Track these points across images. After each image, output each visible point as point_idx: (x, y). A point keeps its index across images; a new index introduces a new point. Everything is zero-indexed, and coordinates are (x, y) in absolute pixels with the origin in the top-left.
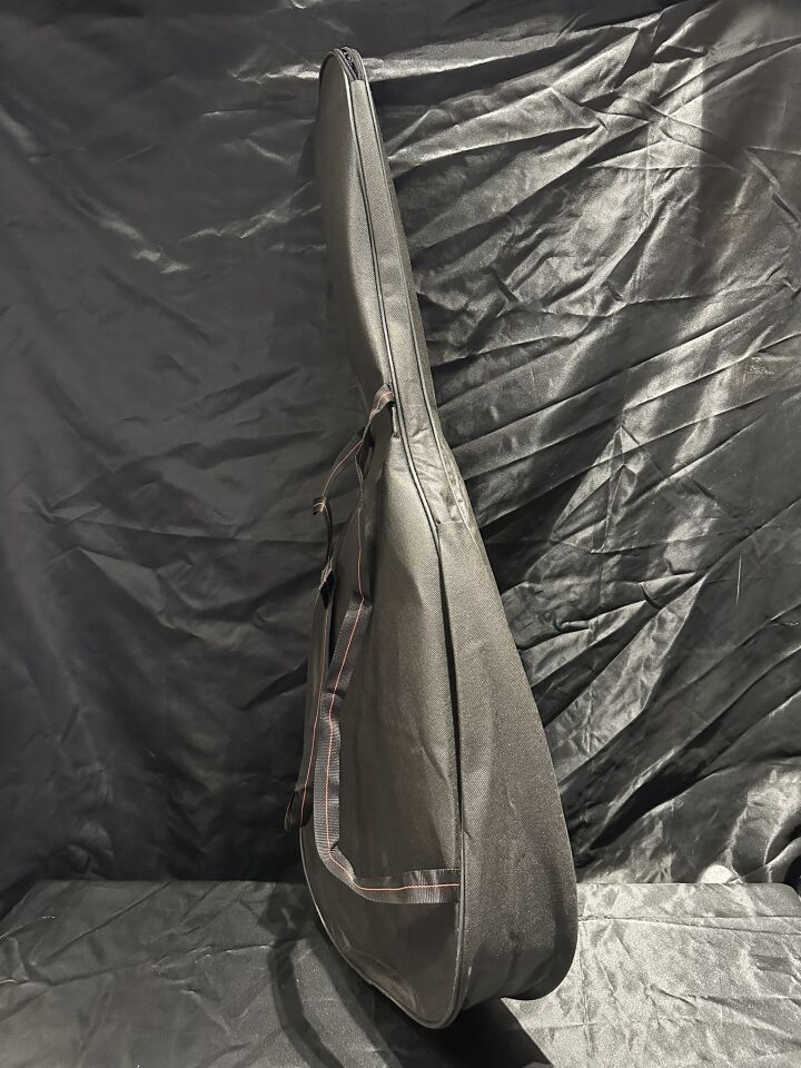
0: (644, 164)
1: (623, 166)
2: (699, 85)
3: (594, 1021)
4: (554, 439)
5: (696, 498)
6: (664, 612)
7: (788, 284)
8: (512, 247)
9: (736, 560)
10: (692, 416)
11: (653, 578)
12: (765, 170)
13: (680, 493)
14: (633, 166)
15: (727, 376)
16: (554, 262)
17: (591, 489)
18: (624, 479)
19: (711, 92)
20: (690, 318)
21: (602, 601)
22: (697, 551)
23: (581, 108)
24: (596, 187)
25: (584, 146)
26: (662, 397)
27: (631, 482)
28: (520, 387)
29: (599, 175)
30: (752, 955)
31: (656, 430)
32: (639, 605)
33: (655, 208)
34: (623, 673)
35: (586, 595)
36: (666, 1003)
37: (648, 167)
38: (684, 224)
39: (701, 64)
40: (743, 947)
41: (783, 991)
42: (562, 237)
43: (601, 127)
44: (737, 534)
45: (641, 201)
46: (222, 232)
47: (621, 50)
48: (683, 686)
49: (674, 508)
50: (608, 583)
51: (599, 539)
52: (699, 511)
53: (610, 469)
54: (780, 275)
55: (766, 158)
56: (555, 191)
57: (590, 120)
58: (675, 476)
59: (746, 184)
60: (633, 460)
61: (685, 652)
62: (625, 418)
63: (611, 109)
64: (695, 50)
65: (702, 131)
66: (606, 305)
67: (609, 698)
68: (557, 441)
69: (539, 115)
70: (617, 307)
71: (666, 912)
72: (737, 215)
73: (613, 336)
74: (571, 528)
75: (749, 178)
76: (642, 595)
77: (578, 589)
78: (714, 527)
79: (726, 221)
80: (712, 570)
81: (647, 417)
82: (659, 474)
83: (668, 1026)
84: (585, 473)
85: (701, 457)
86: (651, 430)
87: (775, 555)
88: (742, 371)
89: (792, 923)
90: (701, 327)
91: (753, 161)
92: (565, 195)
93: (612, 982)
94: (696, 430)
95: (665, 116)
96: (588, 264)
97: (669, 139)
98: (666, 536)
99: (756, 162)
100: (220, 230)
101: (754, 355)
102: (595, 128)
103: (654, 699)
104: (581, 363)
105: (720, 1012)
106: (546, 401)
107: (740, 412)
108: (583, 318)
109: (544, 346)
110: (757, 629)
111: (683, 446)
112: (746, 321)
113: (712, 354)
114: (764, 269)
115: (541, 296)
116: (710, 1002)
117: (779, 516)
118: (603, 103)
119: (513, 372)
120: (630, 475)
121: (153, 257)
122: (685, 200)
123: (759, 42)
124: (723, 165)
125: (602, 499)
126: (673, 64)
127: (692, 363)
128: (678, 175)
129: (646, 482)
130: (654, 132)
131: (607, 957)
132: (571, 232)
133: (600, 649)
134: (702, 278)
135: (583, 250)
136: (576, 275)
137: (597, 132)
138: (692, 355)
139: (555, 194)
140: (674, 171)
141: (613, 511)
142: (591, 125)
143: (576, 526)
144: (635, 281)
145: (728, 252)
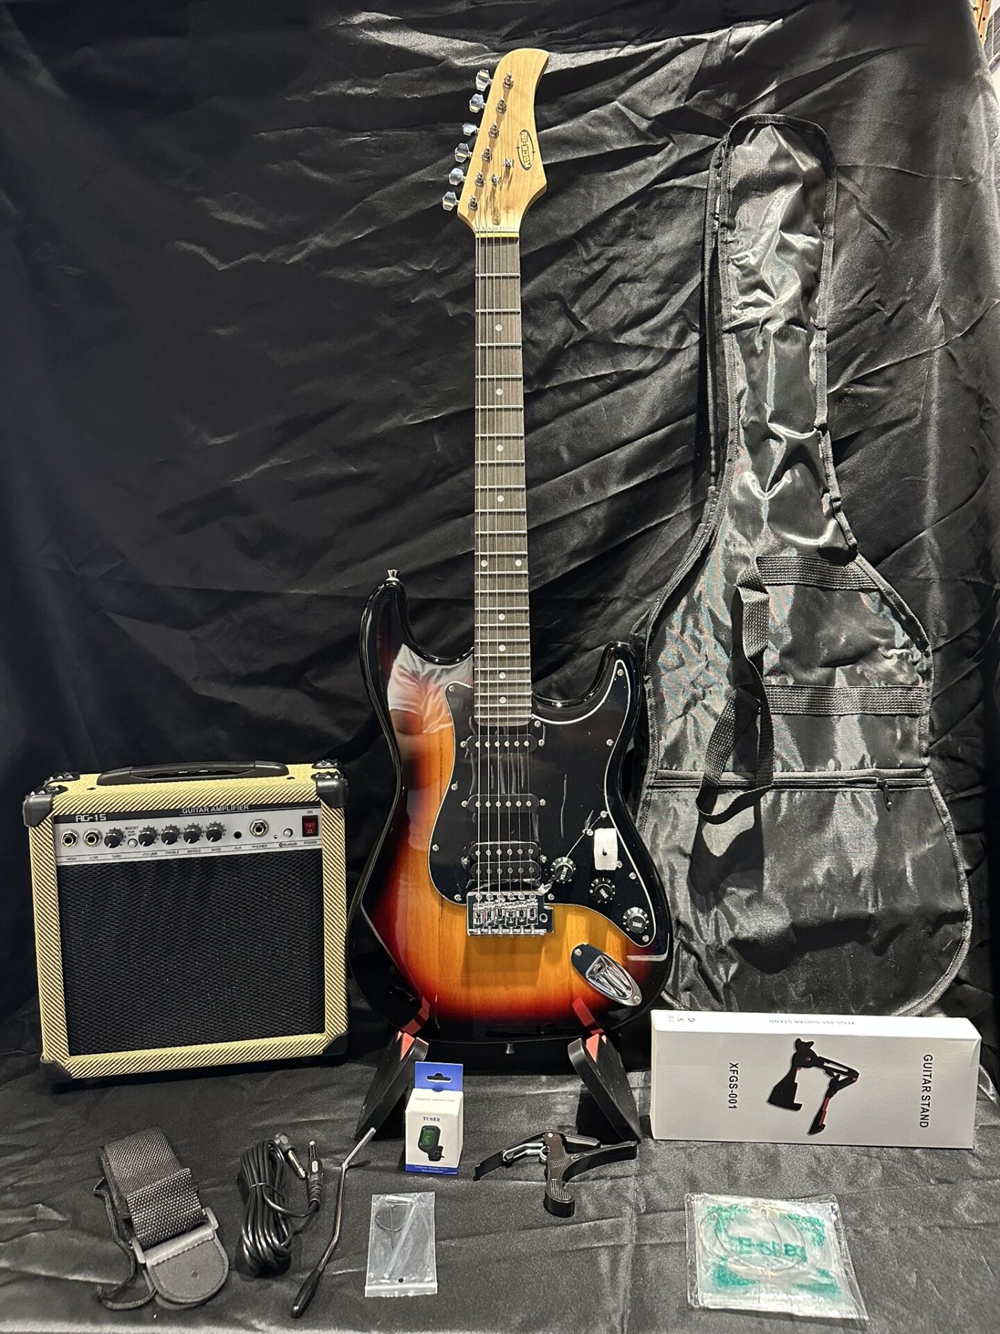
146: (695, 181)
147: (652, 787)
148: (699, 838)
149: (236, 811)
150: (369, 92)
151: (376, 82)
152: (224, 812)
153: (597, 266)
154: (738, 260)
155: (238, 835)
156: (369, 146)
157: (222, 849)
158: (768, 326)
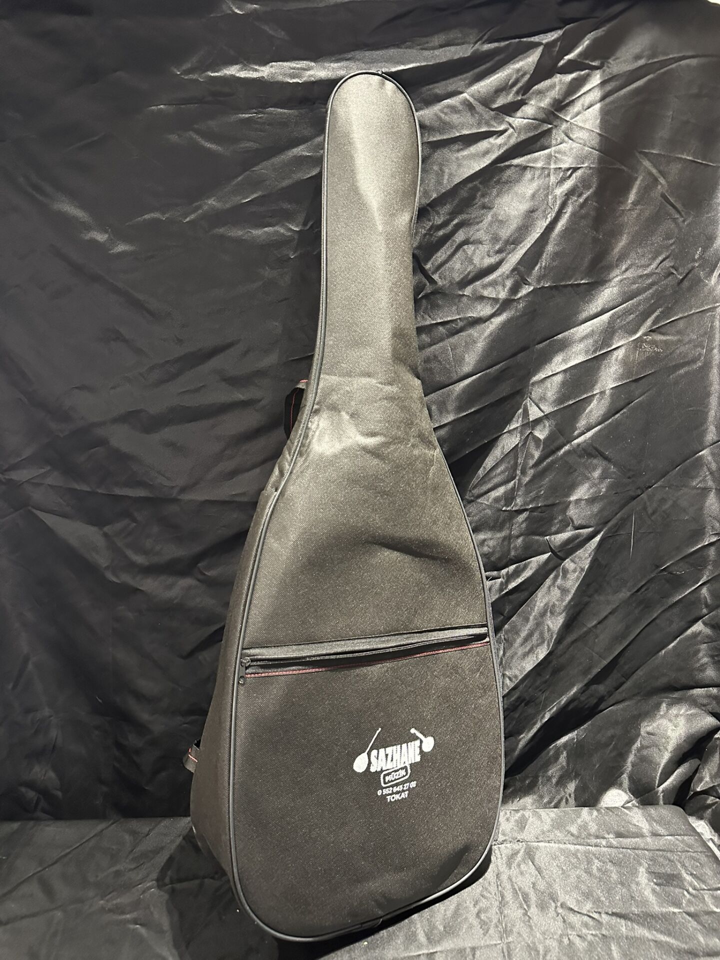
0: (549, 164)
1: (529, 165)
2: (597, 94)
3: (510, 939)
4: (470, 408)
5: (595, 461)
6: (568, 564)
7: (675, 272)
8: (431, 235)
9: (630, 516)
10: (592, 387)
11: (557, 533)
12: (654, 171)
13: (580, 456)
14: (539, 165)
15: (620, 353)
16: (469, 249)
17: (502, 453)
18: (531, 445)
19: (608, 100)
20: (589, 301)
21: (513, 553)
22: (596, 508)
23: (492, 113)
24: (506, 182)
25: (496, 146)
26: (565, 371)
27: (537, 447)
28: (439, 361)
29: (509, 172)
30: (650, 873)
31: (560, 400)
32: (546, 556)
33: (558, 202)
34: (531, 618)
35: (498, 549)
36: (574, 919)
37: (553, 166)
38: (583, 217)
39: (598, 76)
40: (640, 864)
41: (677, 904)
42: (477, 227)
43: (511, 130)
44: (632, 493)
45: (547, 195)
46: (167, 215)
47: (529, 61)
48: (585, 629)
49: (576, 470)
50: (518, 537)
51: (509, 498)
52: (597, 474)
53: (519, 435)
54: (667, 264)
55: (655, 160)
56: (470, 185)
57: (501, 123)
58: (576, 441)
59: (638, 182)
60: (539, 427)
61: (586, 599)
62: (532, 390)
63: (519, 114)
64: (593, 64)
65: (600, 135)
66: (515, 289)
67: (519, 641)
68: (472, 410)
69: (455, 118)
70: (525, 290)
71: (572, 835)
72: (629, 210)
73: (521, 316)
74: (485, 488)
75: (640, 178)
76: (548, 548)
77: (491, 543)
78: (610, 487)
79: (620, 216)
80: (610, 524)
81: (552, 389)
82: (562, 440)
83: (577, 941)
84: (497, 439)
85: (599, 424)
86: (555, 401)
87: (664, 511)
88: (635, 348)
89: (683, 841)
90: (599, 309)
91: (644, 163)
92: (479, 190)
93: (526, 902)
94: (595, 402)
95: (567, 121)
96: (499, 251)
97: (570, 141)
98: (569, 495)
99: (647, 163)
100: (165, 214)
101: (645, 334)
102: (505, 131)
103: (559, 641)
104: (493, 341)
105: (623, 927)
106: (462, 374)
107: (634, 385)
108: (496, 300)
109: (460, 324)
110: (649, 577)
111: (584, 415)
112: (639, 304)
113: (608, 333)
114: (654, 259)
115: (457, 280)
116: (614, 918)
117: (667, 477)
118: (511, 109)
119: (433, 347)
120: (537, 440)
121: (101, 237)
122: (585, 196)
123: (649, 58)
124: (618, 166)
125: (512, 462)
126: (574, 75)
127: (591, 341)
128: (579, 173)
129: (551, 446)
130: (558, 135)
131: (520, 878)
132: (484, 222)
133: (511, 597)
134: (600, 265)
135: (495, 239)
136: (489, 261)
137: (506, 134)
138: (591, 334)
139: (470, 189)
140: (575, 169)
141: (522, 473)
142: (502, 128)
143: (489, 486)
144: (541, 267)
145: (623, 242)
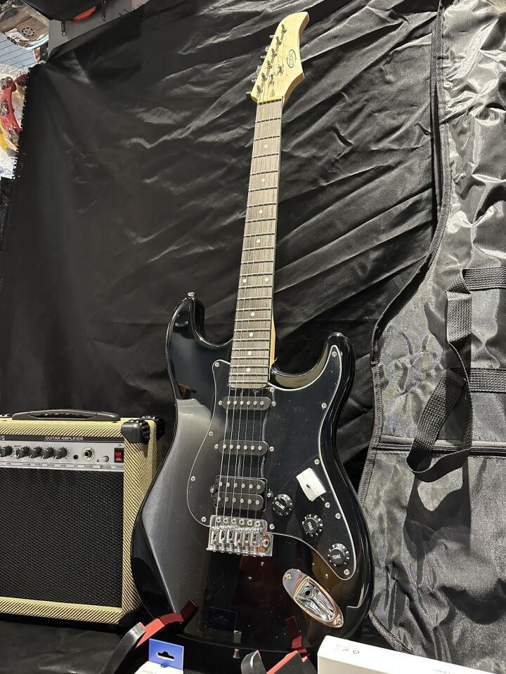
146: (423, 41)
147: (377, 449)
148: (415, 493)
149: (76, 441)
150: (225, 39)
151: (229, 33)
152: (69, 441)
153: (357, 106)
154: (451, 77)
155: (76, 457)
156: (226, 68)
157: (67, 466)
158: (471, 113)
